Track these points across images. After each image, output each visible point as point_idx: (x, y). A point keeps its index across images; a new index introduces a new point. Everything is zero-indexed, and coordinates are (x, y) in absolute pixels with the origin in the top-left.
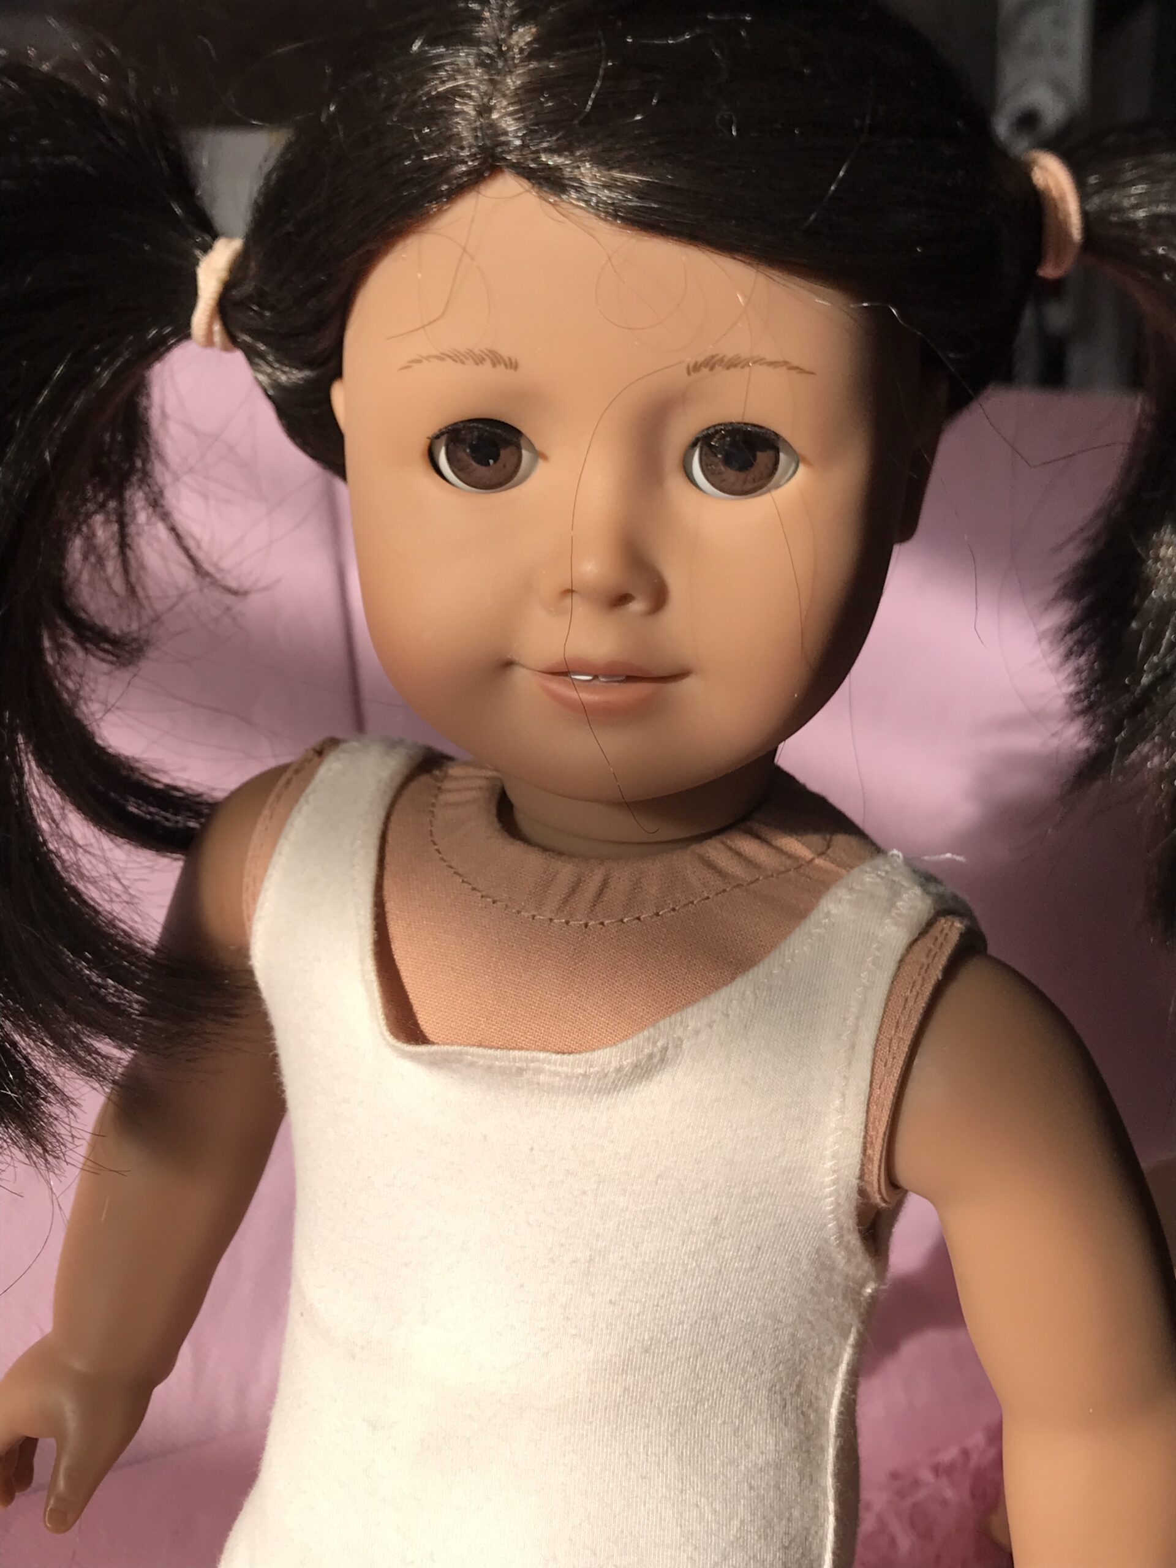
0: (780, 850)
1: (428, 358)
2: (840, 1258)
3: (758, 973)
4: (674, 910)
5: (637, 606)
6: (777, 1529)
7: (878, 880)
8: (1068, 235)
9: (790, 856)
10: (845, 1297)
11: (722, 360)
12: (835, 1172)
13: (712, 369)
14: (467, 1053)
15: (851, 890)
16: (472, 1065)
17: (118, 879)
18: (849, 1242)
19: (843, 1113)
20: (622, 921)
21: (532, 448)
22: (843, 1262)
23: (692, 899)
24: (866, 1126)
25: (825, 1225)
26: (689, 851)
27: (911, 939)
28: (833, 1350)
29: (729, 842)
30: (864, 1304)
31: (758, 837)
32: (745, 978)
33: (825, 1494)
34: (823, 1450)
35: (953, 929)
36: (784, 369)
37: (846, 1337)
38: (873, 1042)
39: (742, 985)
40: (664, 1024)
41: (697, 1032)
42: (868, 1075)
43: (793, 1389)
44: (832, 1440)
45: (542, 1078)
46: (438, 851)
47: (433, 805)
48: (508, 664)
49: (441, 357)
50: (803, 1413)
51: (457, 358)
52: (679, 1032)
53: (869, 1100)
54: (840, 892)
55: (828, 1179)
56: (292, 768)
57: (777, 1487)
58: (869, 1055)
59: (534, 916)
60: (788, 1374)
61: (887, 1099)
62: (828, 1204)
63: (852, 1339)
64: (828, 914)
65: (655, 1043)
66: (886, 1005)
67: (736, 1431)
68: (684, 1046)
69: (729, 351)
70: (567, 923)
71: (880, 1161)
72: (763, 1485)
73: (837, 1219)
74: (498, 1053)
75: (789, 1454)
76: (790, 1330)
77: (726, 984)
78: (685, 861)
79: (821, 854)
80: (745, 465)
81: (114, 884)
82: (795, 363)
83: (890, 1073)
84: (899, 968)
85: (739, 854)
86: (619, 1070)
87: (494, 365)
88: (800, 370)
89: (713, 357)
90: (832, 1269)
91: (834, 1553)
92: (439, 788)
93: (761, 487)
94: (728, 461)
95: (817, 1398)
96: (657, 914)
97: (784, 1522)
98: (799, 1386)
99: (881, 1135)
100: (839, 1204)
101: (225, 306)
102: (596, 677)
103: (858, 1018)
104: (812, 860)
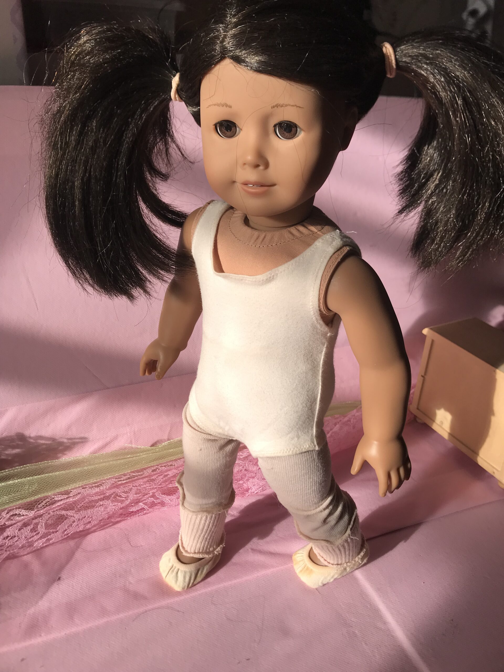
0: (309, 230)
1: (212, 105)
2: (319, 326)
3: (297, 259)
4: (280, 243)
5: (261, 168)
6: (306, 387)
7: (330, 237)
8: (392, 66)
9: (311, 231)
10: (322, 335)
11: (279, 105)
12: (312, 305)
13: (277, 107)
14: (230, 275)
15: (323, 239)
16: (231, 278)
17: (164, 233)
18: (320, 323)
19: (313, 292)
20: (268, 246)
21: (239, 127)
22: (320, 327)
23: (285, 241)
24: (319, 295)
25: (313, 318)
26: (286, 229)
27: (335, 251)
28: (320, 348)
29: (297, 228)
30: (328, 338)
31: (304, 226)
32: (293, 260)
33: (319, 381)
34: (318, 371)
35: (346, 249)
36: (295, 107)
37: (324, 345)
38: (321, 275)
39: (293, 262)
40: (273, 270)
41: (281, 272)
42: (320, 283)
43: (310, 356)
44: (321, 369)
45: (247, 281)
46: (230, 228)
47: (231, 217)
48: (234, 182)
49: (215, 105)
50: (313, 362)
51: (218, 105)
52: (277, 272)
53: (320, 289)
54: (320, 240)
55: (311, 307)
56: (202, 208)
57: (306, 377)
58: (320, 278)
59: (248, 244)
60: (308, 353)
61: (324, 288)
62: (312, 313)
63: (325, 346)
64: (316, 245)
65: (271, 274)
66: (326, 267)
67: (295, 364)
68: (278, 275)
69: (281, 102)
70: (255, 246)
71: (323, 303)
72: (302, 377)
73: (315, 317)
74: (237, 275)
75: (309, 370)
76: (308, 342)
77: (289, 261)
78: (285, 232)
79: (319, 231)
80: (290, 131)
81: (164, 235)
82: (298, 105)
83: (325, 283)
84: (330, 258)
85: (298, 230)
86: (263, 280)
87: (226, 107)
88: (300, 107)
89: (278, 104)
90: (317, 328)
91: (321, 394)
92: (234, 213)
93: (294, 137)
94: (285, 130)
95: (317, 358)
96: (276, 245)
97: (308, 385)
98: (311, 355)
99: (322, 297)
100: (315, 313)
101: (178, 91)
102: (254, 185)
103: (318, 270)
104: (317, 232)
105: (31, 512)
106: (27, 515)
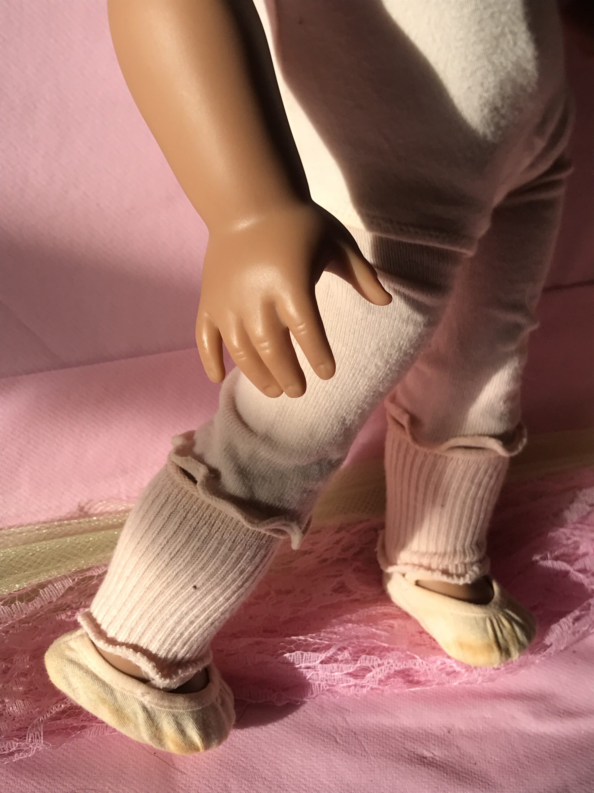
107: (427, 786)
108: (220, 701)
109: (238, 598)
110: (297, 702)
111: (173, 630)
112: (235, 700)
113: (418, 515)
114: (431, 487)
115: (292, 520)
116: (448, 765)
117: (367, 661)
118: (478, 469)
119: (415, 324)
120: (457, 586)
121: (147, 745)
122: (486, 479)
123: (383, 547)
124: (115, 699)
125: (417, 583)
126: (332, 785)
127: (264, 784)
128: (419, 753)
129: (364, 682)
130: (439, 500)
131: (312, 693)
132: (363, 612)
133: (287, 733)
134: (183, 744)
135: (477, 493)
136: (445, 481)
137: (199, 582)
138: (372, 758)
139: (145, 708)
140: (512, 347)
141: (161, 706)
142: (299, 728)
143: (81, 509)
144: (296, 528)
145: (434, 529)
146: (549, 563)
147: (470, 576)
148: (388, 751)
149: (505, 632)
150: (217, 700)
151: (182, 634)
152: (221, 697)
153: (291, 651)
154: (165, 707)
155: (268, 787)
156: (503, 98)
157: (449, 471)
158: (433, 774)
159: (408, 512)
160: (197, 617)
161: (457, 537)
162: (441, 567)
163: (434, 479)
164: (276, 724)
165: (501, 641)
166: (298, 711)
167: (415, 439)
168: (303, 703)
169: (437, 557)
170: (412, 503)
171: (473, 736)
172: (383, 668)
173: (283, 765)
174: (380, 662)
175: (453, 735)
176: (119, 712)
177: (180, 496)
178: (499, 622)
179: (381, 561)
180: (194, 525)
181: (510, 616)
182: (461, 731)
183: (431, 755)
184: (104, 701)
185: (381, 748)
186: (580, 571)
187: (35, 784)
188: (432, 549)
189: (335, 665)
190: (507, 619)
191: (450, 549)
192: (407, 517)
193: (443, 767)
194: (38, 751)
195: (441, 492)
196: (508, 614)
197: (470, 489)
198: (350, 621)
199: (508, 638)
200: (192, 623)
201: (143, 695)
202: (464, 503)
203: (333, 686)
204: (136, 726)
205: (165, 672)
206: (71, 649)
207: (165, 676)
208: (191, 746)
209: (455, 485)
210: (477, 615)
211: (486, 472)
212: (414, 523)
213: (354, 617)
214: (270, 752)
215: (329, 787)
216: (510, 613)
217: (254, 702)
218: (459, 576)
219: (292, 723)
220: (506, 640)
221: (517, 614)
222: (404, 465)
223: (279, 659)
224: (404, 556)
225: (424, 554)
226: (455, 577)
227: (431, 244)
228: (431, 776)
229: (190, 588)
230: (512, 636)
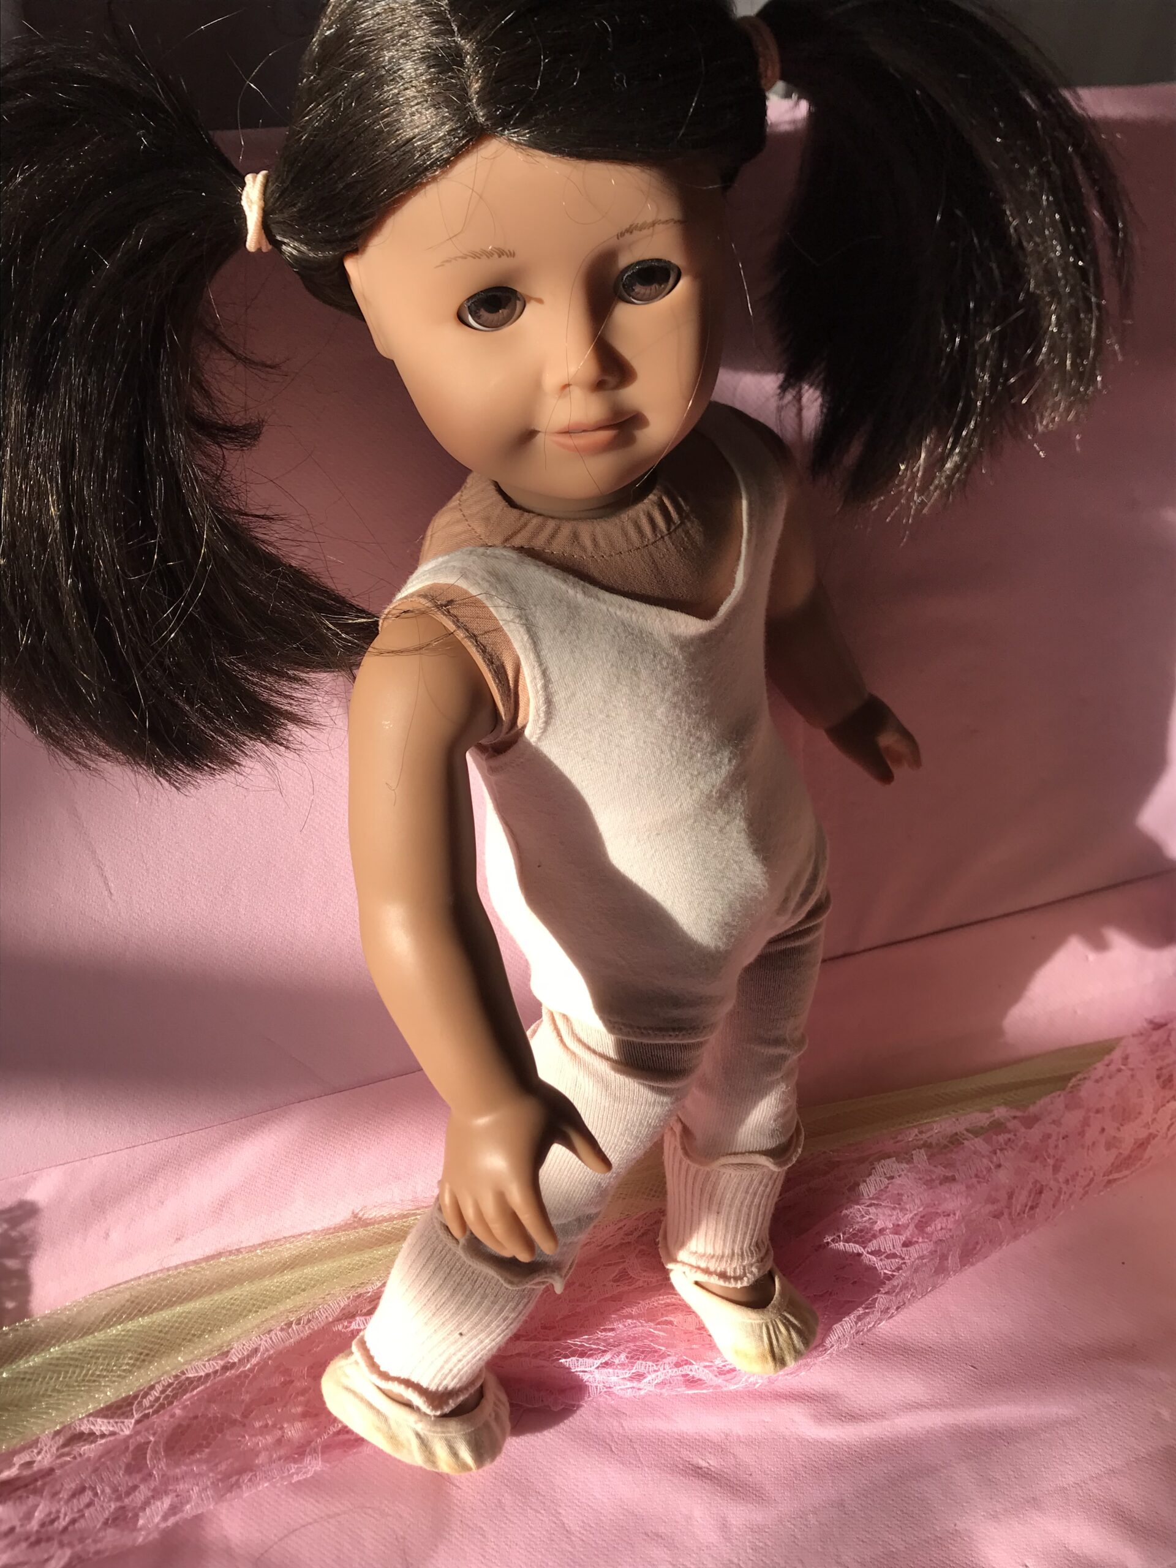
1: (455, 259)
11: (636, 227)
13: (631, 233)
36: (672, 224)
48: (534, 433)
49: (464, 257)
51: (475, 256)
69: (641, 221)
87: (499, 257)
88: (680, 222)
89: (631, 226)
93: (662, 293)
105: (123, 1423)
106: (113, 1434)
107: (699, 1501)
108: (493, 1415)
109: (503, 1338)
110: (573, 1406)
111: (442, 1367)
112: (511, 1405)
113: (695, 1218)
114: (706, 1196)
115: (553, 1272)
116: (723, 1477)
117: (643, 1367)
118: (752, 1181)
119: (662, 1104)
120: (735, 1289)
121: (421, 1468)
122: (762, 1188)
123: (665, 1238)
124: (389, 1427)
125: (697, 1283)
126: (606, 1500)
127: (538, 1499)
128: (694, 1463)
129: (641, 1385)
130: (715, 1208)
131: (589, 1396)
132: (644, 1305)
133: (563, 1441)
134: (456, 1467)
135: (752, 1202)
136: (719, 1192)
137: (464, 1330)
138: (646, 1469)
139: (418, 1435)
140: (779, 1076)
141: (434, 1432)
142: (574, 1436)
143: (355, 1216)
144: (557, 1278)
145: (711, 1233)
146: (841, 1246)
147: (748, 1279)
148: (663, 1462)
149: (781, 1339)
150: (490, 1415)
151: (451, 1370)
152: (495, 1411)
153: (566, 1357)
154: (437, 1433)
155: (541, 1502)
156: (733, 915)
157: (722, 1183)
158: (707, 1488)
159: (686, 1213)
160: (464, 1356)
161: (734, 1242)
162: (718, 1270)
163: (709, 1188)
164: (551, 1430)
165: (776, 1350)
166: (575, 1416)
167: (686, 1153)
168: (579, 1407)
169: (714, 1260)
170: (689, 1206)
171: (751, 1443)
172: (659, 1373)
173: (557, 1477)
174: (655, 1368)
175: (730, 1442)
176: (393, 1438)
177: (444, 1252)
178: (776, 1328)
179: (662, 1253)
180: (457, 1281)
181: (788, 1320)
182: (739, 1437)
183: (707, 1465)
184: (379, 1429)
185: (656, 1458)
186: (872, 1253)
187: (314, 1502)
188: (710, 1251)
189: (611, 1370)
190: (784, 1324)
191: (727, 1252)
192: (685, 1218)
193: (717, 1479)
194: (315, 1473)
195: (716, 1200)
196: (786, 1318)
197: (745, 1198)
198: (631, 1317)
199: (784, 1345)
200: (460, 1361)
201: (416, 1423)
202: (740, 1211)
203: (610, 1387)
204: (410, 1452)
205: (436, 1403)
206: (346, 1375)
207: (435, 1408)
208: (464, 1467)
209: (729, 1196)
210: (753, 1322)
211: (760, 1183)
212: (691, 1226)
213: (634, 1311)
214: (545, 1463)
215: (603, 1502)
216: (788, 1316)
217: (530, 1406)
218: (736, 1279)
219: (568, 1429)
220: (781, 1349)
221: (796, 1317)
222: (680, 1168)
223: (555, 1364)
224: (682, 1255)
225: (703, 1256)
226: (732, 1280)
227: (671, 1042)
228: (705, 1489)
229: (457, 1335)
230: (789, 1344)
